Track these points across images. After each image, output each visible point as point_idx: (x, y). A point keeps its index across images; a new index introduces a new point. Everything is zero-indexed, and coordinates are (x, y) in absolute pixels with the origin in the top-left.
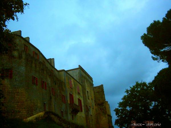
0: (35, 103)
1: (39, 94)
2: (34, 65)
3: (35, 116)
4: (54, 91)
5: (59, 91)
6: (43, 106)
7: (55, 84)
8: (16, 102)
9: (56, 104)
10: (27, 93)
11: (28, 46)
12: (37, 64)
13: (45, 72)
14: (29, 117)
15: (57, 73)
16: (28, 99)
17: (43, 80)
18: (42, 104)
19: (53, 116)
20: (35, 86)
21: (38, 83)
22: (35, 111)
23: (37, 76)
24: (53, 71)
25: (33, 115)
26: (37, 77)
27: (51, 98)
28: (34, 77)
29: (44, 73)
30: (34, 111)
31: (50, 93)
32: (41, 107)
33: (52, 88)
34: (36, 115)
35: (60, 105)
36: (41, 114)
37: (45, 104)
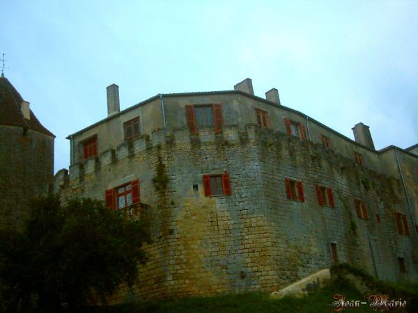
0: (301, 247)
1: (311, 222)
2: (285, 153)
3: (304, 281)
4: (364, 208)
5: (381, 206)
6: (329, 252)
7: (367, 188)
8: (247, 251)
9: (375, 240)
10: (273, 223)
11: (266, 110)
12: (296, 148)
13: (324, 164)
14: (286, 285)
15: (374, 157)
16: (279, 241)
17: (320, 185)
18: (325, 246)
19: (350, 277)
20: (295, 204)
21: (305, 195)
22: (303, 266)
23: (299, 176)
24: (360, 155)
25: (299, 279)
26: (300, 180)
27: (353, 227)
28: (292, 183)
29: (320, 166)
30: (301, 269)
31: (351, 216)
32: (321, 256)
33: (355, 200)
34: (309, 278)
35: (390, 243)
36: (325, 273)
37: (334, 245)
